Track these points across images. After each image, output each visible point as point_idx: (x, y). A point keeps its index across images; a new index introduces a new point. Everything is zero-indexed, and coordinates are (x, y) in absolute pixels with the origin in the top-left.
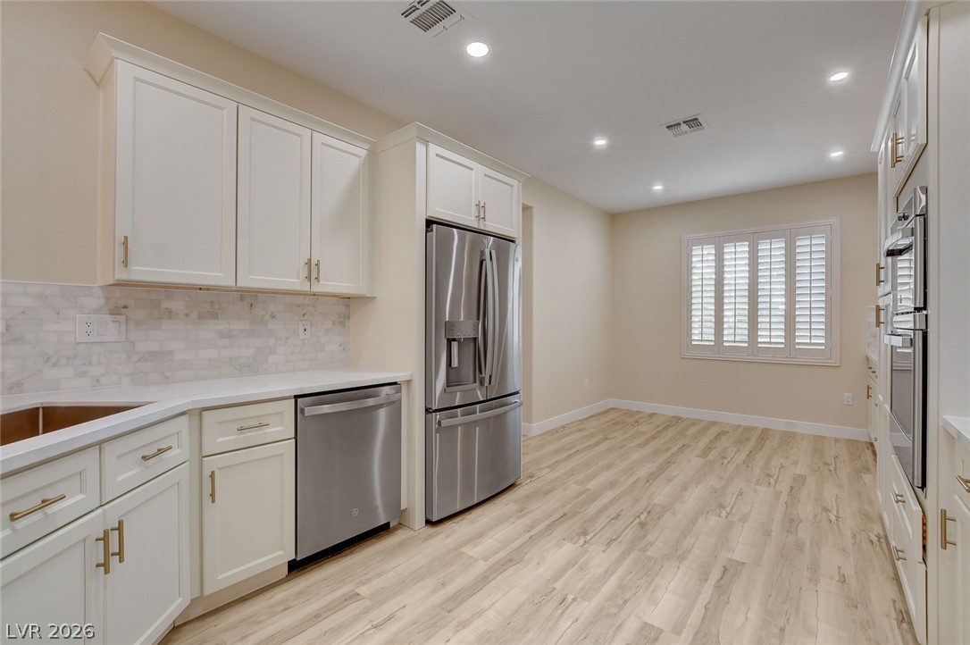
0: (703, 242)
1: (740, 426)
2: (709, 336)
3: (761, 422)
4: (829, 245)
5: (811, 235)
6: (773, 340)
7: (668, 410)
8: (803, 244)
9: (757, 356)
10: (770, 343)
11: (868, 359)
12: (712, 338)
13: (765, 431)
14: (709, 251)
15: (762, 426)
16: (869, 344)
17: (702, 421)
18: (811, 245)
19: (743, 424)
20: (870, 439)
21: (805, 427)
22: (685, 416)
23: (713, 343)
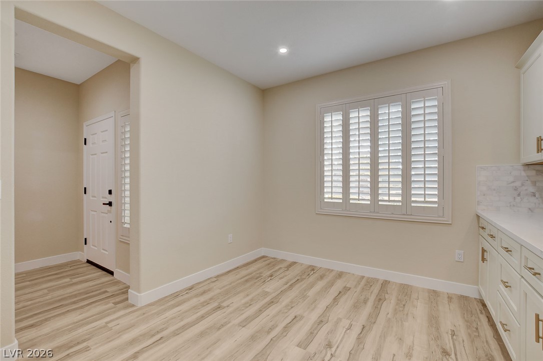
0: (332, 110)
1: (363, 277)
2: (338, 196)
3: (381, 274)
4: (441, 107)
5: (424, 97)
6: (391, 198)
7: (306, 260)
8: (417, 106)
9: (378, 212)
10: (389, 201)
11: (478, 217)
12: (340, 196)
13: (386, 283)
14: (338, 117)
15: (382, 278)
16: (479, 203)
17: (332, 270)
18: (425, 107)
19: (367, 275)
20: (480, 295)
21: (421, 281)
22: (318, 265)
23: (341, 201)
